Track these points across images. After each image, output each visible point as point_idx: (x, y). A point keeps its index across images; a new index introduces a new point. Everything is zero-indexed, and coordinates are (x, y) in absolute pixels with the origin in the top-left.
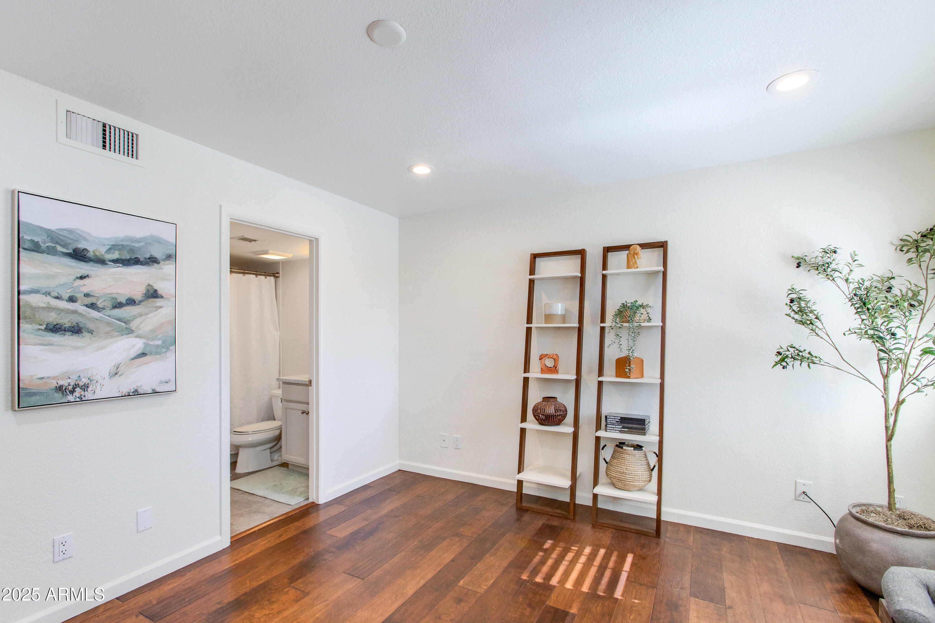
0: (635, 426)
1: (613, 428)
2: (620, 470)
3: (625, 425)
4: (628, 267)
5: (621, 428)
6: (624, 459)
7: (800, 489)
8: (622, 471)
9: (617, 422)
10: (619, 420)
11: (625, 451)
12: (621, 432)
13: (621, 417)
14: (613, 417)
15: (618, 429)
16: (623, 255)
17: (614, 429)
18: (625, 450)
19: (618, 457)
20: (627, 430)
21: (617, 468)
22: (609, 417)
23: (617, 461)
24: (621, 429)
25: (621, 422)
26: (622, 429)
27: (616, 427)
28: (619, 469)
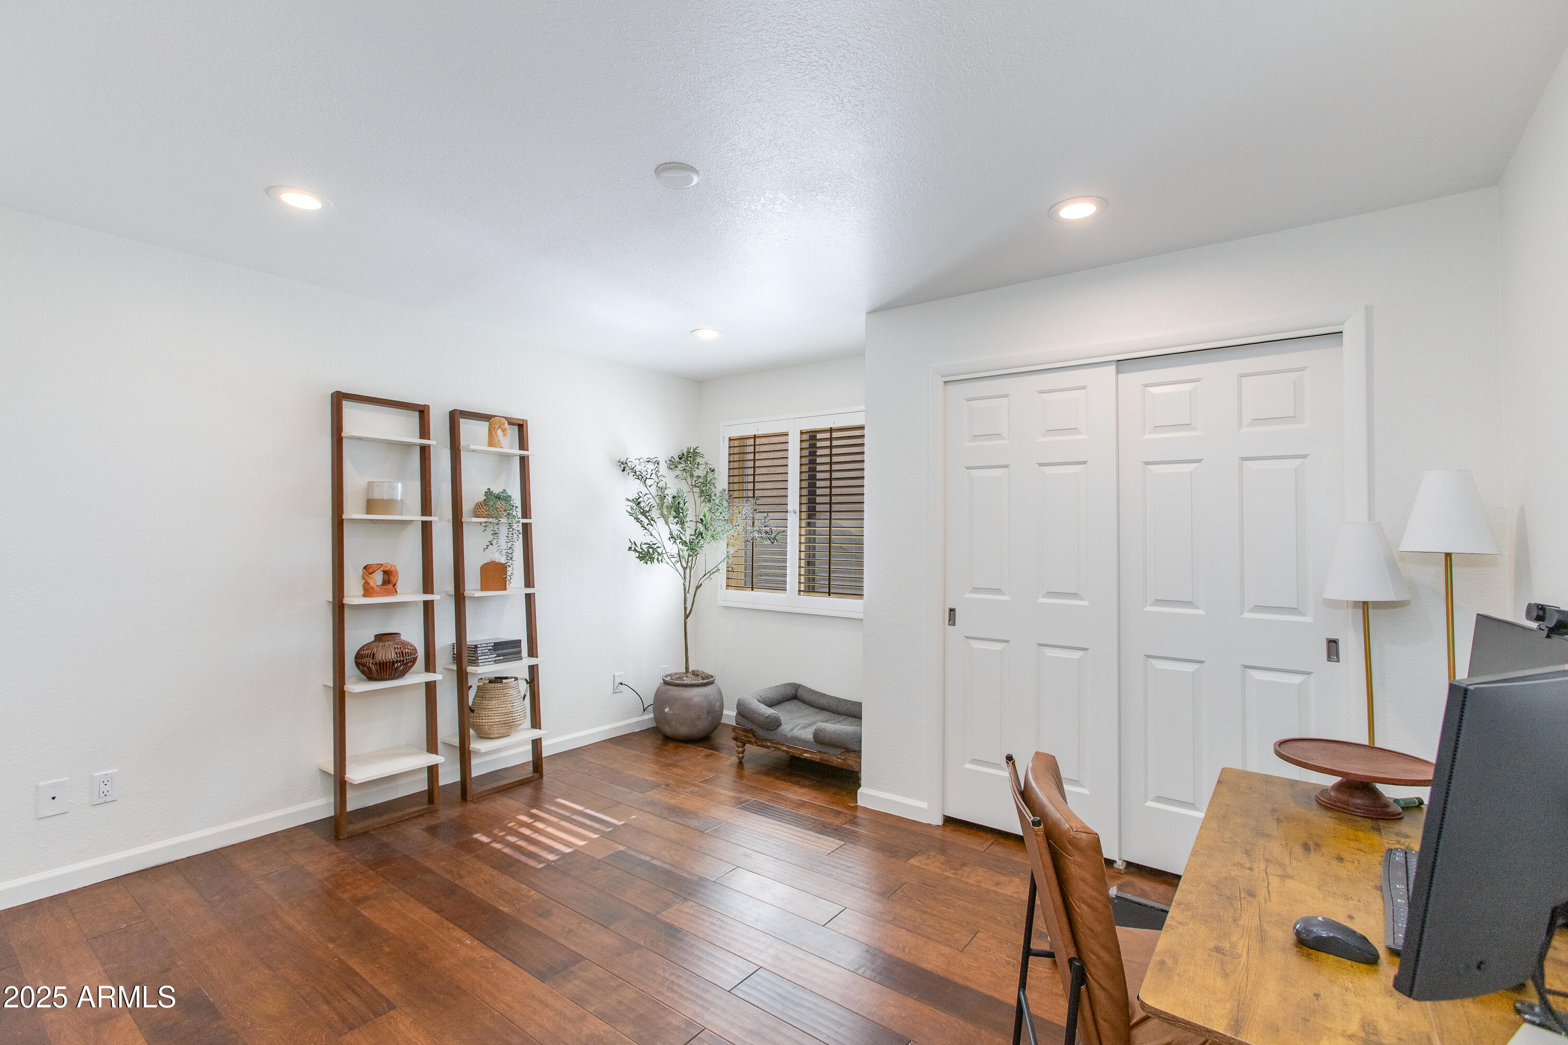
0: (510, 650)
1: (486, 659)
2: (506, 711)
3: (499, 652)
4: (491, 444)
5: (495, 657)
6: (508, 695)
7: (618, 681)
8: (508, 711)
9: (489, 650)
10: (492, 646)
11: (506, 685)
12: (496, 662)
13: (495, 643)
14: (485, 645)
15: (491, 659)
16: (483, 427)
17: (488, 660)
18: (506, 683)
19: (497, 696)
20: (502, 658)
21: (501, 709)
22: (480, 646)
23: (497, 701)
24: (495, 659)
25: (495, 650)
26: (497, 658)
27: (490, 656)
28: (503, 710)
